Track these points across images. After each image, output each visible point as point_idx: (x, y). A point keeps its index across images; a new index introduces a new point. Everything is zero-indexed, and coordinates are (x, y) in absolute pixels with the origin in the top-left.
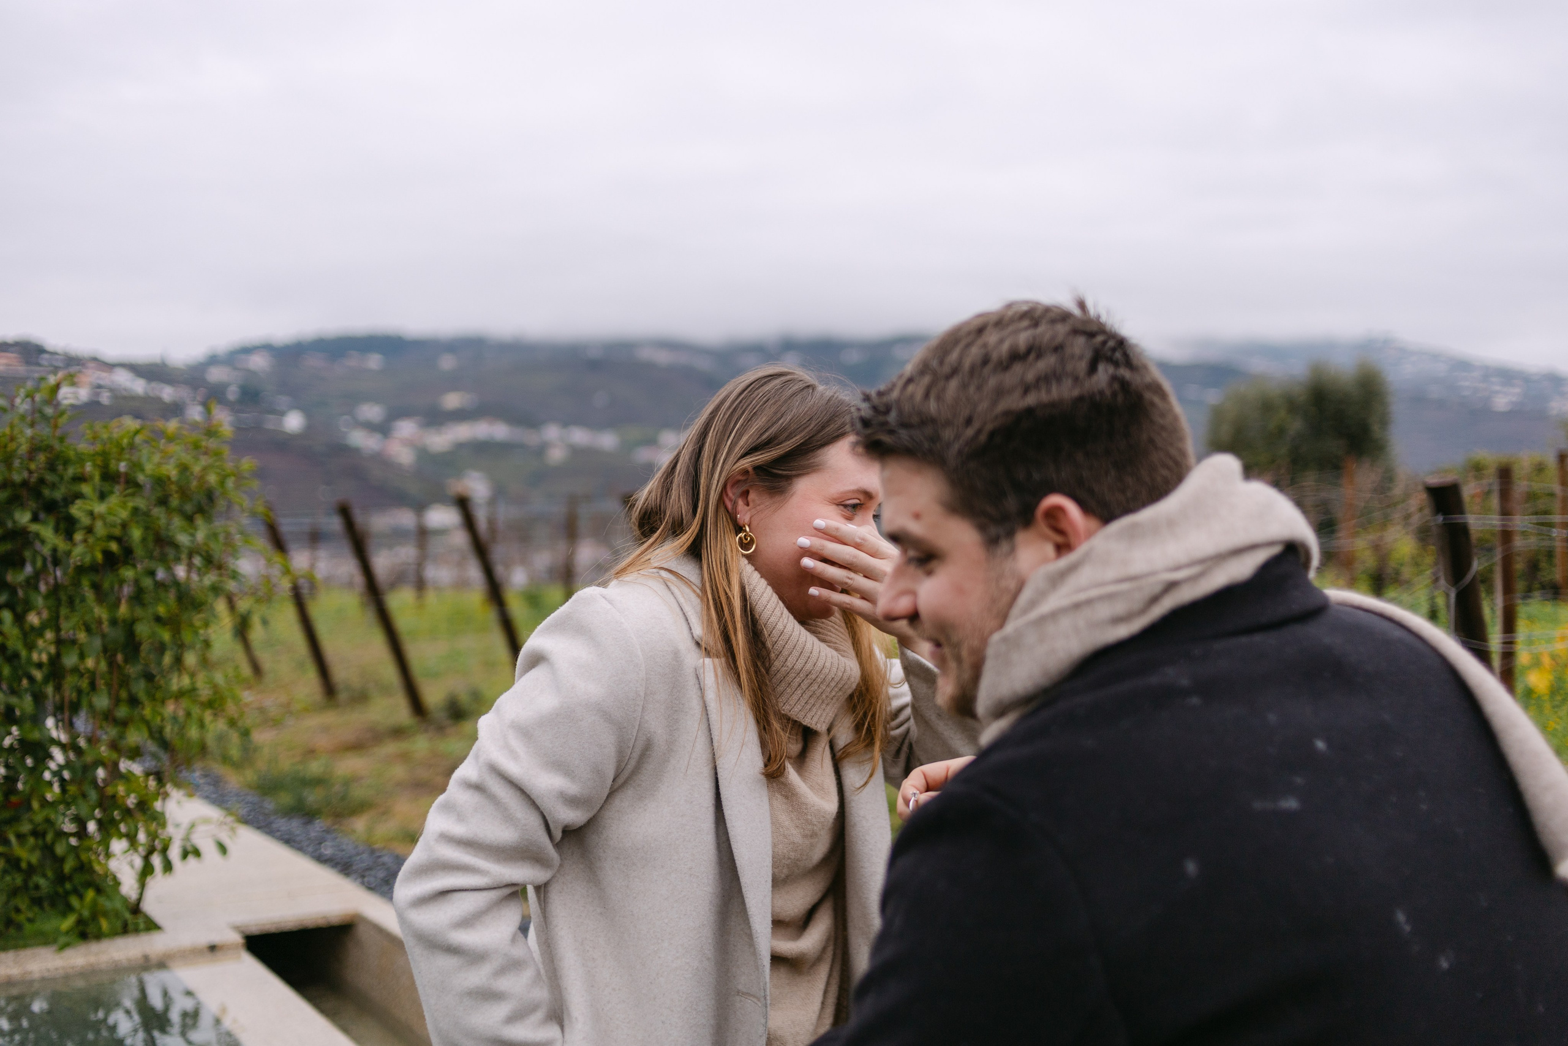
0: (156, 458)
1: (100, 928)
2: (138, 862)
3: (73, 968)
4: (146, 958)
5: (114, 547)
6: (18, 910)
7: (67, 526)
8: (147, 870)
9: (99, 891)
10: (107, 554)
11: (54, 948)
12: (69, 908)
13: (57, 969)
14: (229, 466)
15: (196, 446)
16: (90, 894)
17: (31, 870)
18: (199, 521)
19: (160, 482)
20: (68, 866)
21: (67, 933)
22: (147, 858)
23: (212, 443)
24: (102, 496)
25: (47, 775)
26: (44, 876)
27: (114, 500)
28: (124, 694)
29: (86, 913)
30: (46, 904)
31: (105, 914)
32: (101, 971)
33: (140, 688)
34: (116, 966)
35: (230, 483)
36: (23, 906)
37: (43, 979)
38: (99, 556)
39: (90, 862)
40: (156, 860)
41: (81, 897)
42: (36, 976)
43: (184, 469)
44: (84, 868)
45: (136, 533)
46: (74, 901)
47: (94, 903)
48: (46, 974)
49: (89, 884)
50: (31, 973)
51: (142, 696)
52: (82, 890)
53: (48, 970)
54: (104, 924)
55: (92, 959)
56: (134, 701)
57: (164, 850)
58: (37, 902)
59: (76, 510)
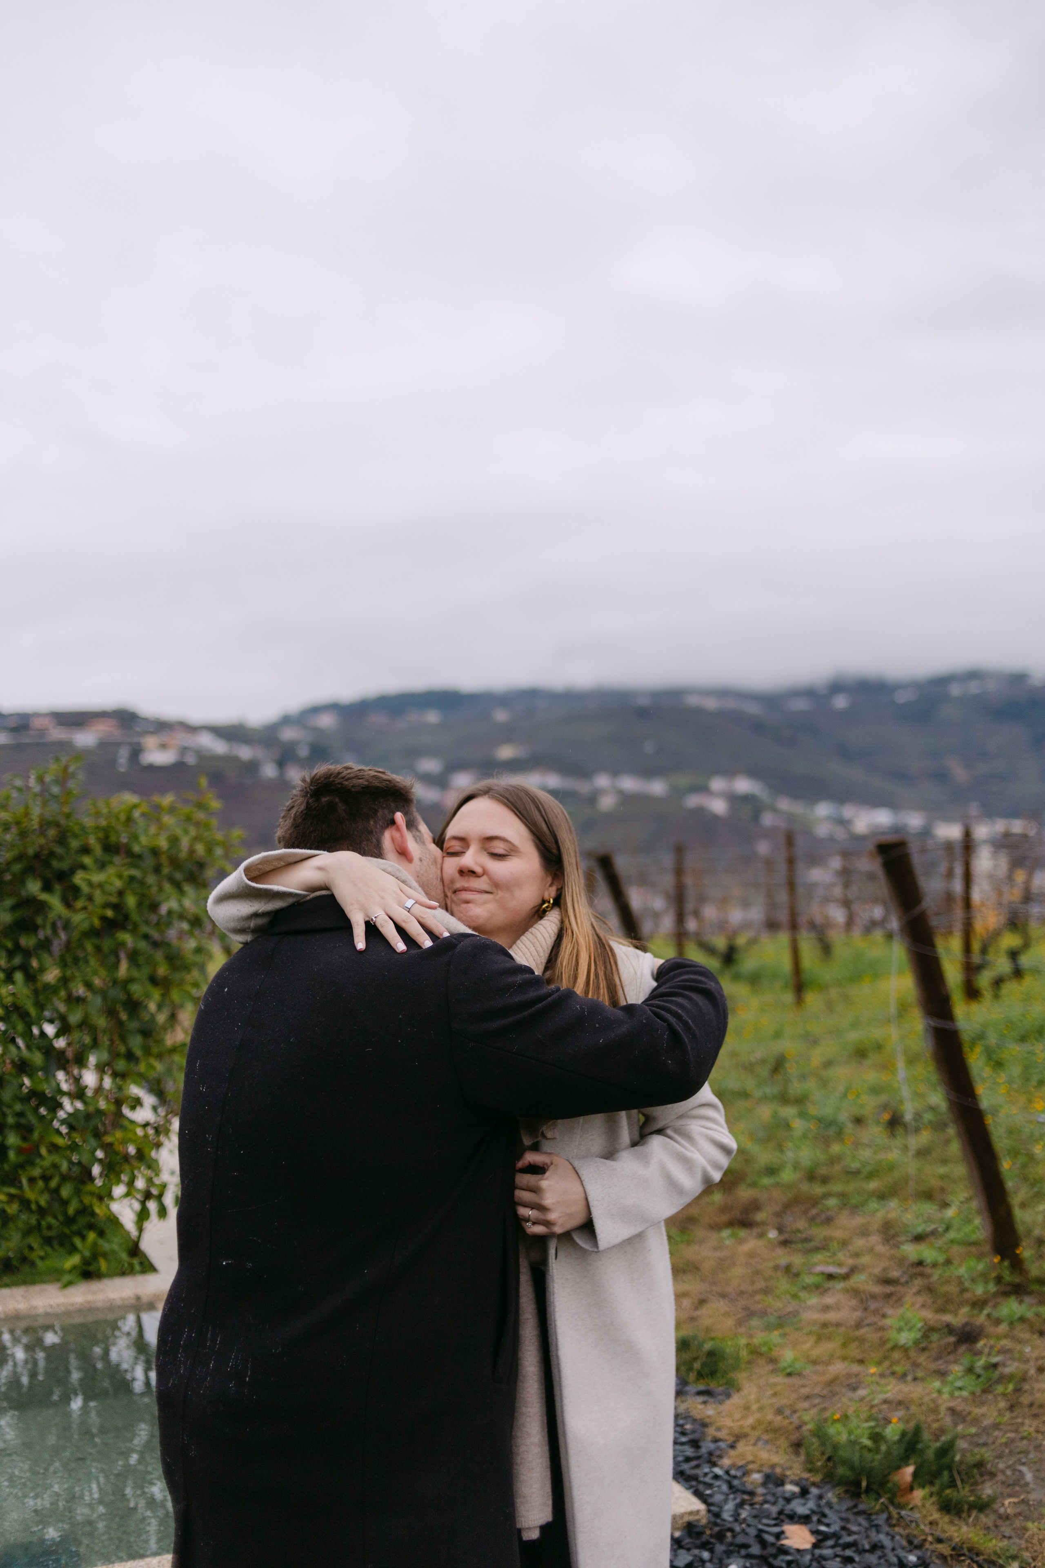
0: (153, 830)
1: (99, 1269)
2: (137, 1206)
3: (72, 1305)
4: (138, 1298)
5: (109, 913)
6: (31, 1248)
7: (71, 894)
8: (143, 1216)
9: (101, 1234)
10: (103, 918)
11: (59, 1285)
12: (73, 1249)
13: (58, 1305)
14: (219, 836)
15: (189, 819)
16: (92, 1236)
17: (42, 1212)
18: (188, 888)
19: (155, 852)
20: (71, 1210)
21: (70, 1271)
22: (143, 1203)
23: (200, 816)
24: (102, 866)
25: (56, 1124)
26: (55, 1217)
27: (111, 870)
28: (122, 1049)
29: (87, 1254)
30: (55, 1244)
31: (105, 1255)
32: (98, 1309)
33: (136, 1043)
34: (111, 1304)
35: (219, 851)
36: (35, 1245)
37: (47, 1314)
38: (97, 922)
39: (91, 1206)
40: (152, 1206)
41: (83, 1237)
42: (41, 1311)
43: (174, 840)
44: (86, 1211)
45: (131, 901)
46: (77, 1241)
47: (95, 1244)
48: (49, 1310)
49: (91, 1227)
50: (36, 1308)
51: (138, 1053)
52: (85, 1232)
53: (51, 1306)
54: (103, 1265)
55: (90, 1298)
56: (130, 1056)
57: (160, 1197)
58: (48, 1241)
59: (79, 878)
